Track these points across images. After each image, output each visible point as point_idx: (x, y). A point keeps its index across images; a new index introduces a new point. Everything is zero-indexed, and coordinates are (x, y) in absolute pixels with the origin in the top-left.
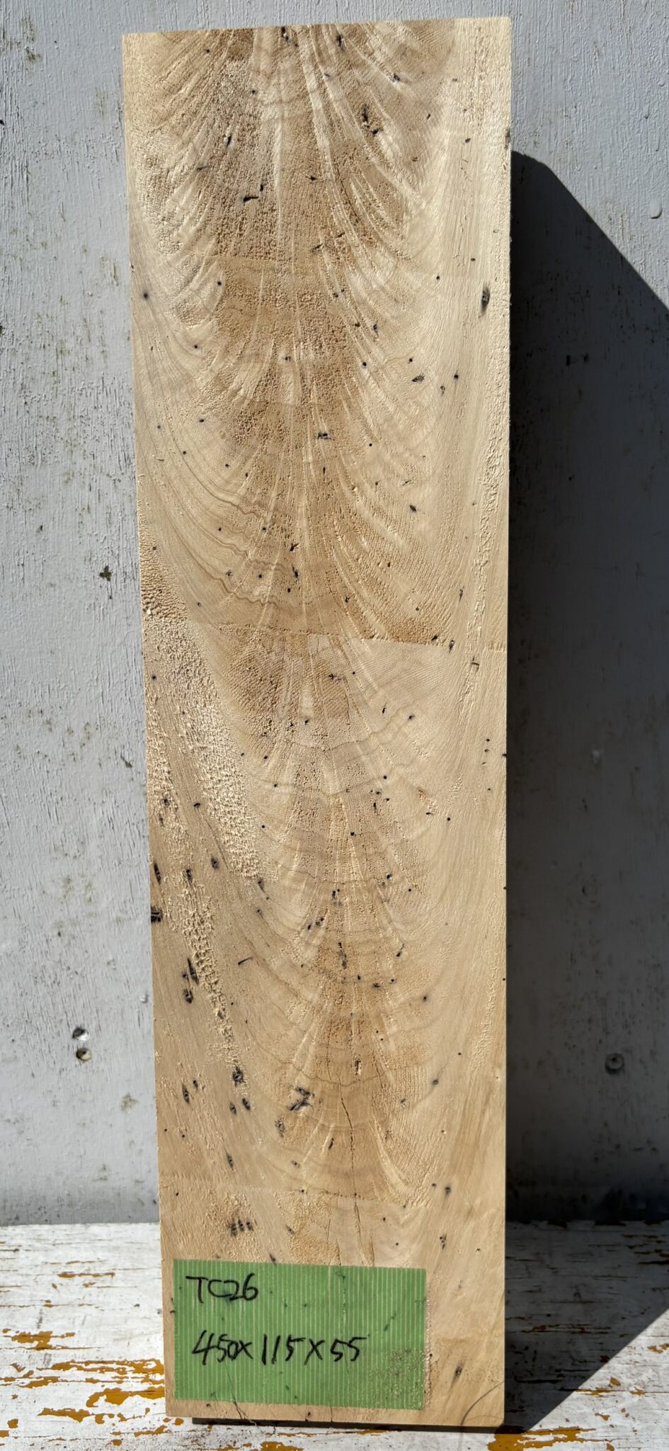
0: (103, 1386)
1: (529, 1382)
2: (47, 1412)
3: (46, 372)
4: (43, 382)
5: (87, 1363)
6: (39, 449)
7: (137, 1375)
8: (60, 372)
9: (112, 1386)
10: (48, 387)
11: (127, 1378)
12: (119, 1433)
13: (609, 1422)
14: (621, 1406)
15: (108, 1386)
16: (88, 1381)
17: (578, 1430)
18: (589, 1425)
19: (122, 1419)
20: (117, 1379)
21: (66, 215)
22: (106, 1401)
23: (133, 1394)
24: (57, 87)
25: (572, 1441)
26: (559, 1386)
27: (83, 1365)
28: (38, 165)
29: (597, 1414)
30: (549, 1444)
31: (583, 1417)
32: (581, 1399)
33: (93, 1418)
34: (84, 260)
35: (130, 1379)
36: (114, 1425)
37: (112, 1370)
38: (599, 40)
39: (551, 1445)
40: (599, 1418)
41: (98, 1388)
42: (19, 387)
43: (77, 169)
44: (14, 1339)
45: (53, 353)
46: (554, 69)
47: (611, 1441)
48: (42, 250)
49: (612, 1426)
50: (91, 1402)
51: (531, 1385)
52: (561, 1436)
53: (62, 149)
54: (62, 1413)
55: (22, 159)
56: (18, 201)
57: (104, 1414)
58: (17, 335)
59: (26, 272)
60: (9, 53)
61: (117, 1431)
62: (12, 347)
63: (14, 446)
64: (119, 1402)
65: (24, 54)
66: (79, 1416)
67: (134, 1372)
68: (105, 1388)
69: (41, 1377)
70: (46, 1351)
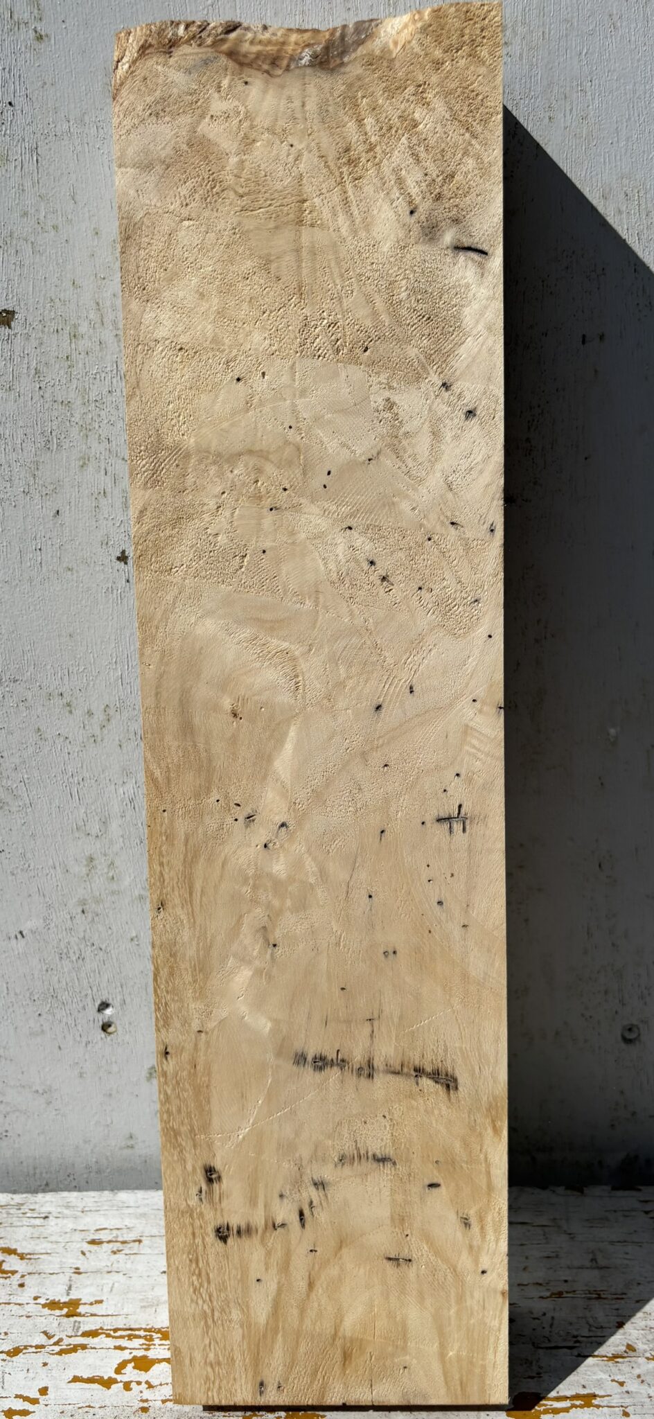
0: (131, 1353)
1: (547, 1348)
2: (76, 1379)
3: (60, 356)
4: (57, 366)
5: (116, 1330)
6: (53, 434)
7: (163, 1342)
8: (74, 356)
9: (140, 1353)
10: (62, 372)
11: (155, 1345)
12: (147, 1401)
13: (625, 1389)
14: (637, 1371)
15: (136, 1353)
16: (116, 1348)
17: (595, 1396)
18: (605, 1390)
19: (150, 1386)
20: (144, 1347)
21: (77, 198)
22: (134, 1368)
23: (160, 1361)
24: (66, 68)
25: (589, 1407)
26: (575, 1352)
27: (112, 1333)
28: (47, 147)
29: (613, 1381)
30: (566, 1410)
31: (599, 1383)
32: (598, 1365)
33: (121, 1385)
34: (96, 243)
35: (157, 1346)
36: (141, 1392)
37: (139, 1337)
38: (615, 12)
39: (568, 1412)
40: (614, 1383)
41: (126, 1355)
42: (33, 372)
43: (87, 150)
44: (44, 1306)
45: (66, 337)
46: (569, 43)
47: (626, 1408)
48: (53, 233)
49: (628, 1392)
50: (118, 1370)
51: (549, 1351)
52: (578, 1403)
53: (72, 130)
54: (91, 1380)
55: (31, 141)
56: (27, 184)
57: (132, 1382)
58: (30, 319)
59: (38, 256)
60: (17, 33)
61: (144, 1398)
62: (25, 332)
63: (29, 431)
64: (147, 1370)
65: (32, 34)
66: (107, 1383)
67: (161, 1339)
68: (132, 1355)
69: (70, 1345)
70: (75, 1318)
